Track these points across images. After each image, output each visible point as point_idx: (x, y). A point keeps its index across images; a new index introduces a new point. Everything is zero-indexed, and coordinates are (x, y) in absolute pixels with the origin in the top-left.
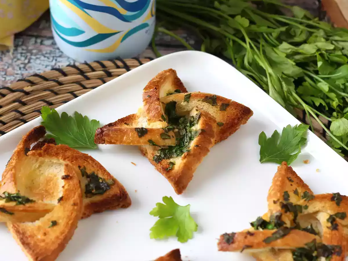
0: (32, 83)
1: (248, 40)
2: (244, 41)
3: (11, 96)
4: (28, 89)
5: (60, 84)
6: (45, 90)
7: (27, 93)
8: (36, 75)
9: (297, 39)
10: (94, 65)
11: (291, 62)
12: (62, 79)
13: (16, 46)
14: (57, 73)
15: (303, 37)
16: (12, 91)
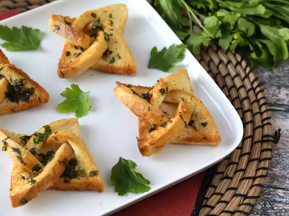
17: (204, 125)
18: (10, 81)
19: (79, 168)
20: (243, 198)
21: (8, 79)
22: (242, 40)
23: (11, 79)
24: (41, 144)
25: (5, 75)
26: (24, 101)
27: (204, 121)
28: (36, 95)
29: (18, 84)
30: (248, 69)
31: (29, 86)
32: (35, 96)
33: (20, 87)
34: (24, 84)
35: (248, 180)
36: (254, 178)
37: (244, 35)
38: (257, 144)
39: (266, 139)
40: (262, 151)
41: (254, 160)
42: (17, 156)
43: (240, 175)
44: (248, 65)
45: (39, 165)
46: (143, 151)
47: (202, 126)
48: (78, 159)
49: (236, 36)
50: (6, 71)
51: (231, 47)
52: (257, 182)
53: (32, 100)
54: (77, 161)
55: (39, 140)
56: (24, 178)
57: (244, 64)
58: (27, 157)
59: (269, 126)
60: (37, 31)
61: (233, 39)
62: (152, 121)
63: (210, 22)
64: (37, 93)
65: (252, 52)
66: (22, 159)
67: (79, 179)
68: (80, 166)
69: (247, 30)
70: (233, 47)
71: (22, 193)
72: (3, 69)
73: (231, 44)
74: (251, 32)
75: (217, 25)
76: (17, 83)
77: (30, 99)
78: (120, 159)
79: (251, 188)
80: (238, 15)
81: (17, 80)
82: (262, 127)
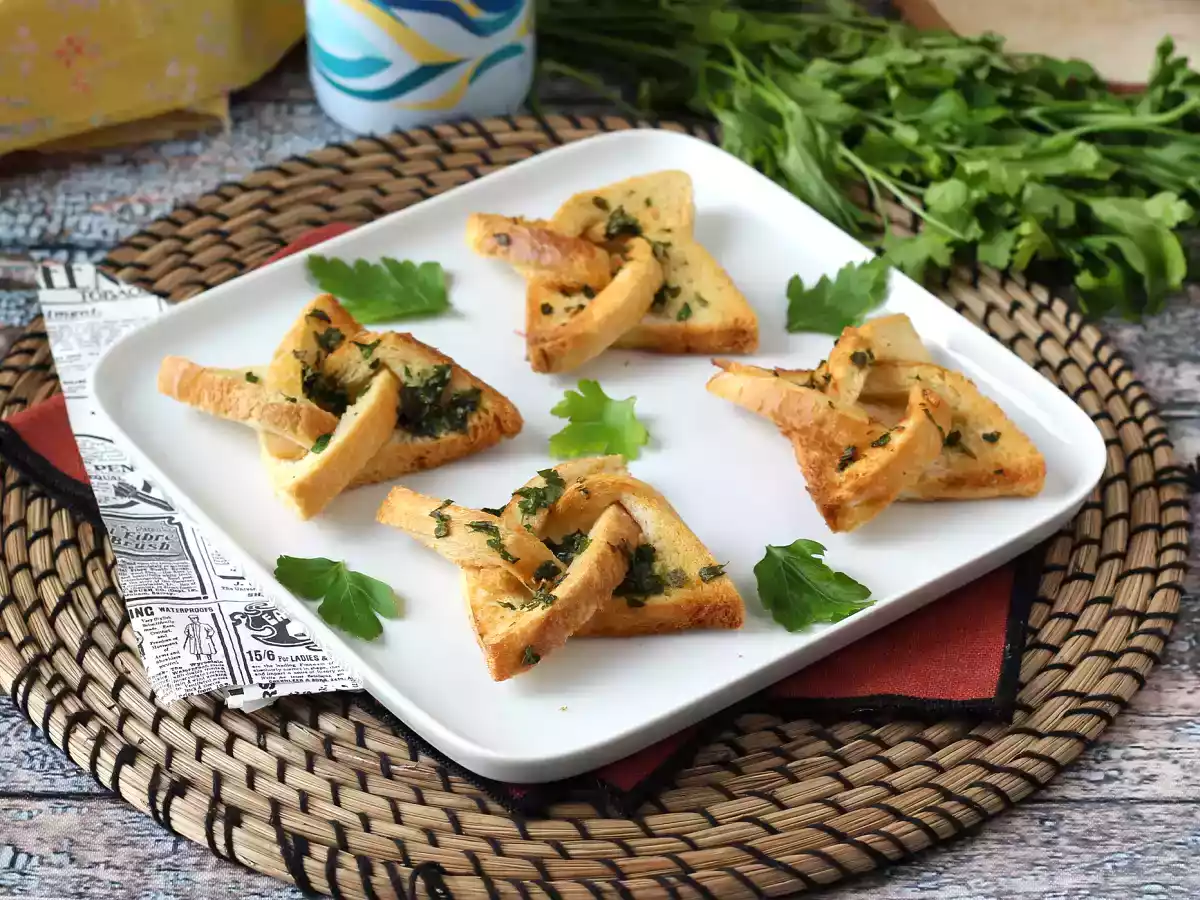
0: (286, 173)
1: (739, 58)
2: (731, 63)
3: (243, 199)
4: (281, 182)
5: (346, 171)
6: (317, 182)
7: (278, 192)
8: (295, 158)
9: (844, 51)
10: (415, 134)
11: (834, 96)
12: (350, 162)
13: (237, 121)
14: (336, 153)
15: (858, 46)
16: (244, 188)
17: (992, 438)
18: (404, 379)
19: (664, 567)
20: (1135, 620)
21: (399, 370)
22: (1043, 237)
23: (408, 372)
24: (542, 514)
25: (388, 362)
26: (453, 429)
27: (989, 430)
28: (486, 412)
29: (431, 382)
30: (1075, 320)
31: (463, 386)
32: (483, 414)
33: (439, 389)
34: (449, 380)
35: (1139, 577)
36: (1156, 572)
37: (1049, 225)
38: (1145, 492)
39: (1165, 477)
40: (1163, 507)
41: (1146, 527)
42: (489, 542)
43: (1113, 568)
44: (1072, 308)
45: (552, 562)
46: (833, 514)
47: (985, 444)
48: (657, 546)
49: (1026, 228)
50: (392, 348)
51: (1017, 258)
52: (1165, 577)
53: (476, 428)
54: (654, 550)
55: (537, 505)
56: (510, 606)
57: (1060, 307)
58: (517, 542)
59: (1168, 448)
60: (432, 267)
61: (1019, 238)
62: (844, 439)
63: (943, 196)
64: (487, 403)
65: (1076, 271)
66: (503, 546)
67: (669, 595)
68: (668, 562)
69: (1056, 210)
70: (1022, 260)
71: (523, 632)
72: (383, 344)
73: (1013, 252)
74: (1068, 215)
75: (965, 204)
76: (428, 381)
77: (470, 424)
78: (769, 549)
79: (1151, 595)
80: (1025, 173)
81: (425, 372)
82: (1150, 452)
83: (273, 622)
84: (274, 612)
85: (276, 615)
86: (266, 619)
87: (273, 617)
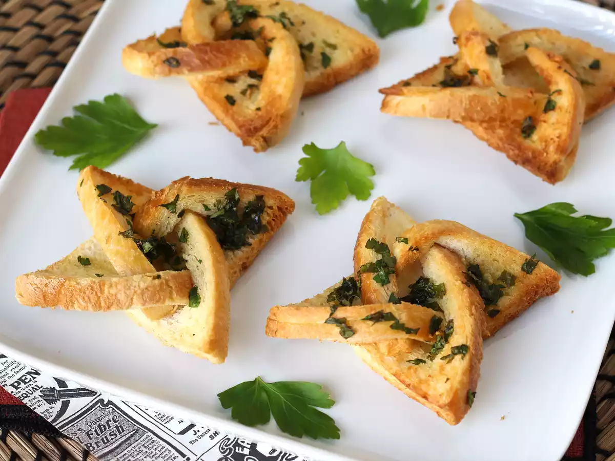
17: (596, 66)
18: (205, 213)
19: (493, 275)
21: (200, 209)
23: (206, 208)
24: (393, 278)
25: (190, 207)
26: (257, 232)
27: (590, 61)
28: (271, 208)
29: (228, 207)
31: (248, 198)
32: (269, 211)
33: (235, 209)
34: (239, 199)
42: (392, 327)
45: (435, 316)
46: (552, 175)
47: (593, 72)
48: (478, 261)
50: (189, 197)
53: (269, 223)
54: (478, 266)
58: (410, 316)
60: (112, 98)
62: (520, 114)
64: (270, 202)
66: (403, 325)
72: (181, 197)
76: (224, 207)
77: (264, 222)
81: (219, 202)
83: (246, 451)
84: (239, 442)
85: (242, 444)
86: (240, 452)
87: (243, 447)
